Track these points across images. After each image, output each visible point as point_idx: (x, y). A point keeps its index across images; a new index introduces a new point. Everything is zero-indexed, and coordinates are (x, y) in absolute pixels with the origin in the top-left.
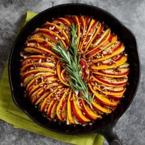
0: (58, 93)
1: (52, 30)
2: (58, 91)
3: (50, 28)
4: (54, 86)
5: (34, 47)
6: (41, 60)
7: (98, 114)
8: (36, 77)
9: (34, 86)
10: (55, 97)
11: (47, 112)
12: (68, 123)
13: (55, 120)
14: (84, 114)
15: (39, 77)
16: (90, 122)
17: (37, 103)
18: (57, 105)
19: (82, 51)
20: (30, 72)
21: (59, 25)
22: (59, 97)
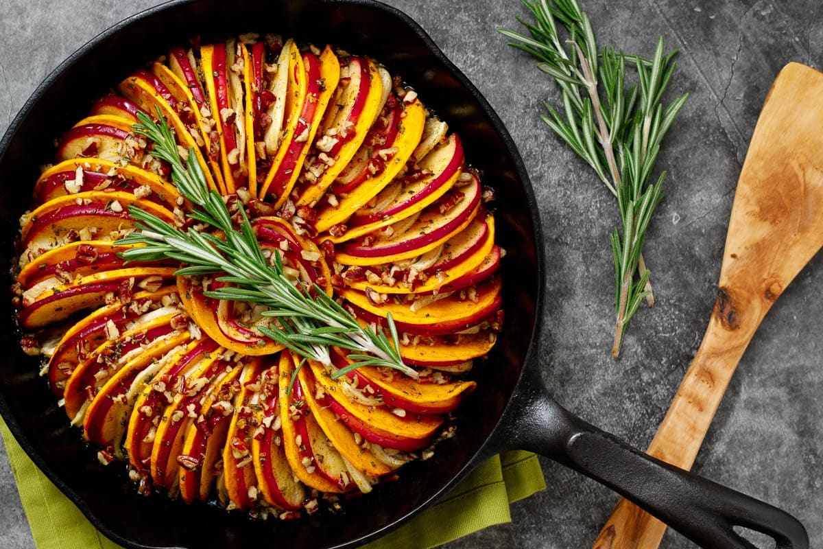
0: (255, 400)
1: (83, 189)
2: (250, 393)
3: (69, 184)
4: (226, 388)
5: (57, 296)
6: (111, 324)
7: (453, 379)
8: (135, 397)
9: (151, 435)
10: (256, 425)
11: (260, 495)
12: (366, 487)
13: (311, 505)
14: (402, 413)
15: (148, 390)
16: (444, 427)
17: (203, 490)
18: (281, 449)
19: (242, 193)
20: (103, 390)
21: (92, 151)
22: (267, 414)
